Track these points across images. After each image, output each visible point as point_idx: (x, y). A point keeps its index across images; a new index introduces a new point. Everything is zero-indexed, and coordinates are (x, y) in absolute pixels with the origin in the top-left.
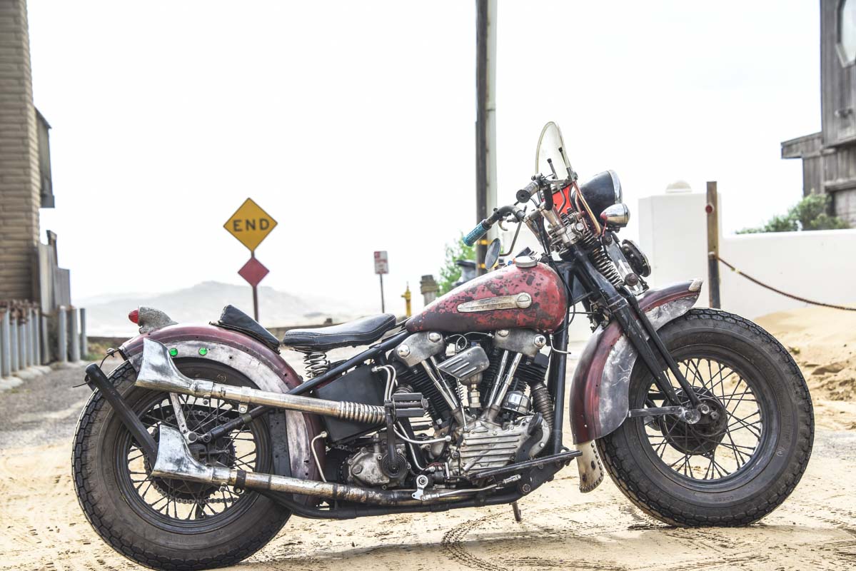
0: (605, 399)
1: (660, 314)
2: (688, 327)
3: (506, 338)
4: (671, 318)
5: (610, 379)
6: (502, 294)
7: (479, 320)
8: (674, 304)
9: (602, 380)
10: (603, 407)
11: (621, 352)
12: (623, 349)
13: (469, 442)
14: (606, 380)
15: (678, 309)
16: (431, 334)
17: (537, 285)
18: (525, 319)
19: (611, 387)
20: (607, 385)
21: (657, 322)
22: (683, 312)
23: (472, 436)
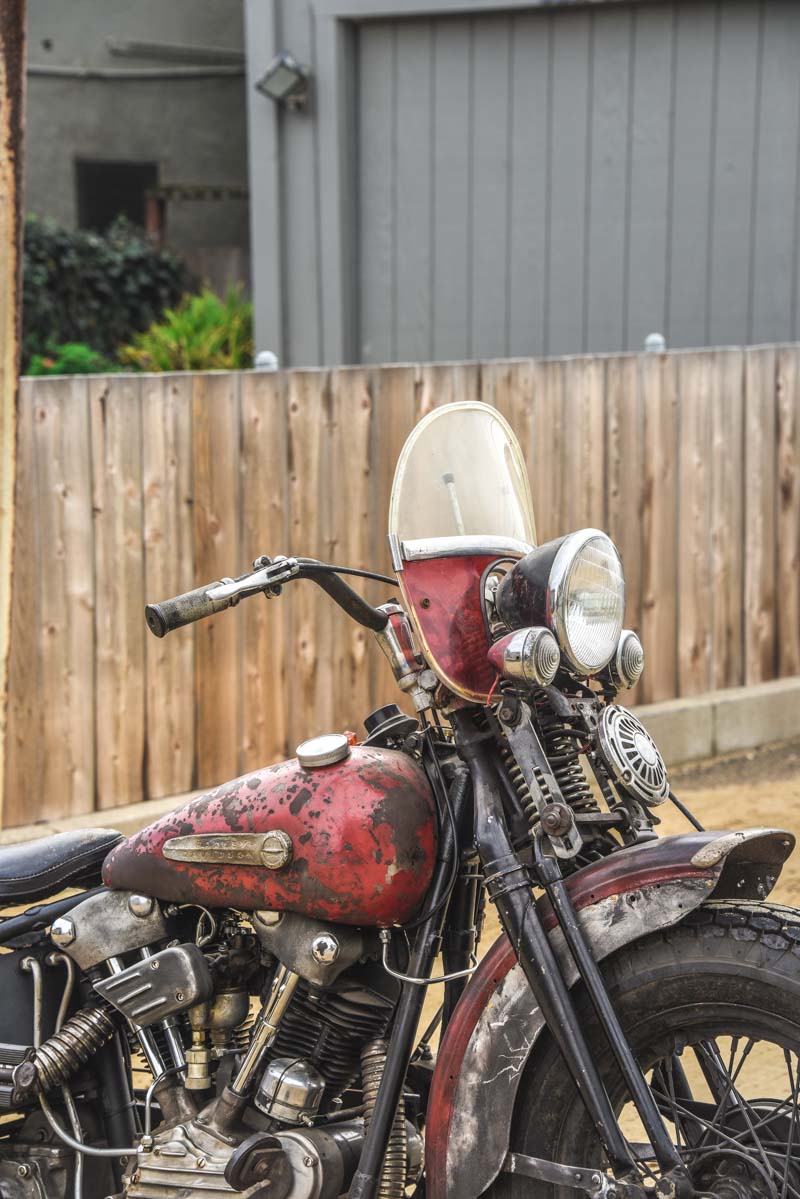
0: (463, 1114)
1: (617, 915)
2: (694, 957)
3: (273, 929)
4: (644, 930)
5: (480, 1065)
6: (240, 829)
7: (199, 882)
8: (654, 895)
9: (464, 1066)
10: (457, 1134)
11: (514, 999)
12: (520, 993)
13: (146, 1177)
14: (472, 1066)
15: (664, 910)
16: (134, 897)
17: (311, 814)
18: (278, 895)
19: (481, 1086)
20: (473, 1079)
21: (607, 935)
22: (674, 916)
23: (155, 1162)
